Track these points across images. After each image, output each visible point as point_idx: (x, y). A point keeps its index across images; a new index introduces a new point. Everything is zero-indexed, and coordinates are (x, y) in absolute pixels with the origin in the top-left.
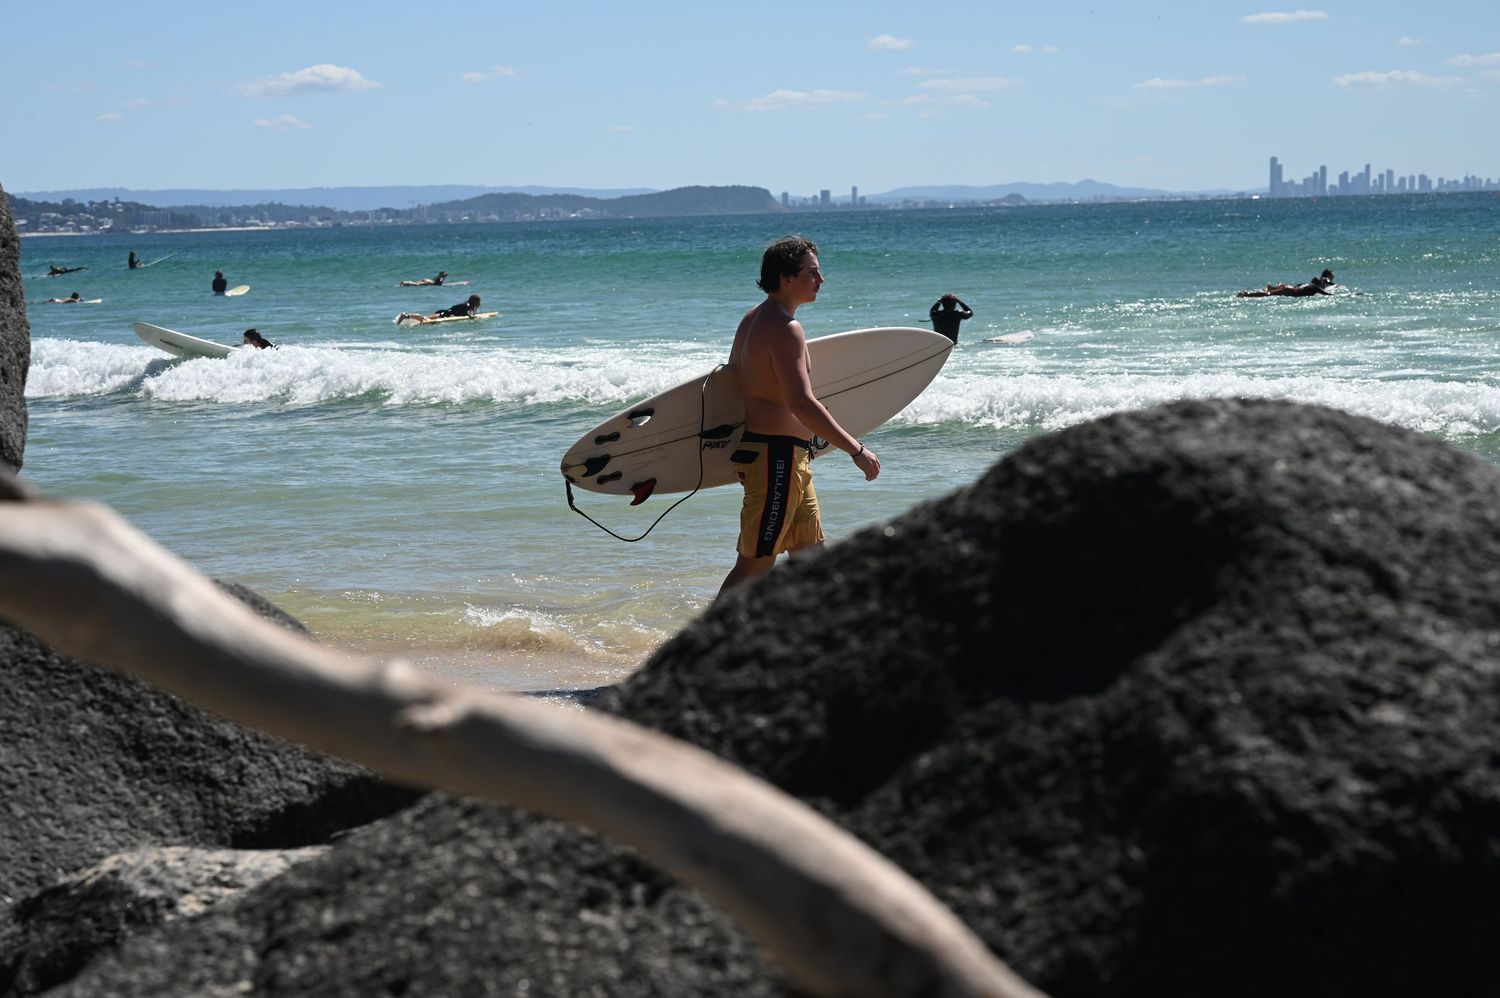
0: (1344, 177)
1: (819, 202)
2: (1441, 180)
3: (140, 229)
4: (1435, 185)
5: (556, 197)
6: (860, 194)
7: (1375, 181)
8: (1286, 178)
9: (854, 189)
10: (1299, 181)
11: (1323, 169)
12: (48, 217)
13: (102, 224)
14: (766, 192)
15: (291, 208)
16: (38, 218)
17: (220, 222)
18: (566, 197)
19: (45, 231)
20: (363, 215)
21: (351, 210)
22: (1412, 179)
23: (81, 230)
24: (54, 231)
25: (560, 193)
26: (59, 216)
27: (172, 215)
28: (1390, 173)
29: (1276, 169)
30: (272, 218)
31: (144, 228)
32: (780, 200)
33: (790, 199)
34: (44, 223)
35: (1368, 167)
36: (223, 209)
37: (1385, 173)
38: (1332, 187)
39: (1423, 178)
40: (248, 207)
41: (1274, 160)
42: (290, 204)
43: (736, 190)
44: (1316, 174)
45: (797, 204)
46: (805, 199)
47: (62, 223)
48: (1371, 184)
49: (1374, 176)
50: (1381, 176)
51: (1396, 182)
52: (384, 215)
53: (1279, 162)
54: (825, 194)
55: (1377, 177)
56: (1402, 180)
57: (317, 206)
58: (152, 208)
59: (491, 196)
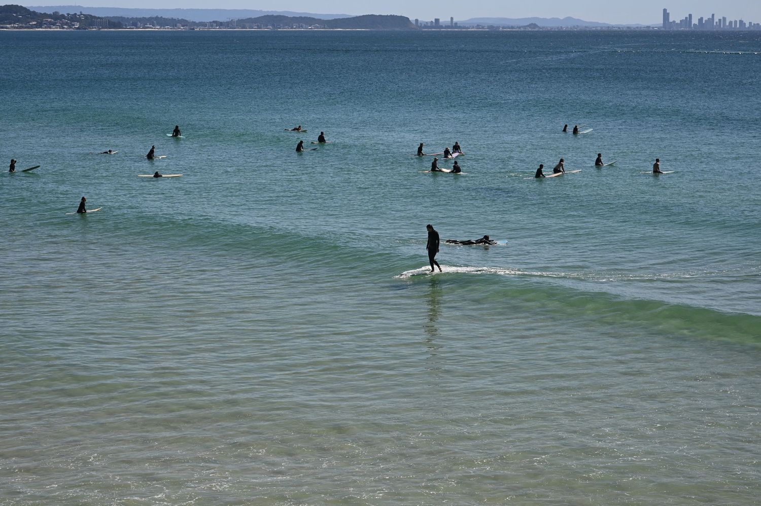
0: (701, 20)
1: (434, 24)
2: (750, 23)
3: (93, 28)
4: (747, 25)
5: (301, 18)
6: (455, 20)
7: (717, 22)
8: (671, 20)
9: (452, 19)
10: (678, 21)
11: (690, 15)
12: (47, 21)
13: (74, 25)
14: (408, 19)
15: (167, 19)
16: (42, 21)
17: (132, 26)
18: (305, 18)
19: (46, 28)
20: (203, 24)
21: (197, 22)
22: (736, 22)
23: (63, 28)
24: (50, 28)
25: (303, 16)
26: (53, 20)
27: (109, 22)
28: (724, 19)
29: (666, 15)
30: (158, 24)
31: (95, 28)
32: (414, 22)
33: (419, 22)
34: (45, 24)
35: (713, 15)
36: (132, 18)
37: (722, 18)
38: (694, 24)
39: (741, 22)
40: (145, 18)
41: (665, 10)
42: (166, 17)
43: (392, 17)
44: (686, 18)
45: (423, 25)
46: (427, 23)
47: (54, 24)
48: (715, 24)
49: (716, 20)
50: (720, 20)
51: (727, 24)
52: (215, 24)
53: (668, 12)
54: (437, 20)
55: (718, 21)
56: (731, 23)
57: (180, 18)
58: (99, 18)
59: (268, 16)
